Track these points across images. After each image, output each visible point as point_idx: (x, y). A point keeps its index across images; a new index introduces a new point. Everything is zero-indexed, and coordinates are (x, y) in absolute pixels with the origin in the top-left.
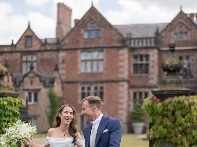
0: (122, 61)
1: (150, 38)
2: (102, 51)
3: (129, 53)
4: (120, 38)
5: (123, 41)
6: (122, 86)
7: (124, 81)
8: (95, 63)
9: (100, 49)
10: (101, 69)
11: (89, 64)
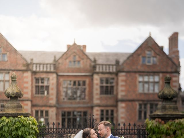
0: (27, 83)
1: (50, 64)
2: (8, 73)
3: (32, 76)
4: (25, 63)
5: (28, 65)
6: (27, 105)
7: (28, 100)
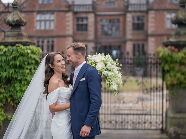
1: (89, 5)
2: (53, 13)
3: (73, 15)
4: (67, 4)
5: (69, 6)
6: (68, 40)
7: (69, 36)
8: (48, 23)
9: (52, 12)
10: (52, 27)
11: (43, 23)
